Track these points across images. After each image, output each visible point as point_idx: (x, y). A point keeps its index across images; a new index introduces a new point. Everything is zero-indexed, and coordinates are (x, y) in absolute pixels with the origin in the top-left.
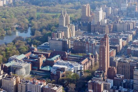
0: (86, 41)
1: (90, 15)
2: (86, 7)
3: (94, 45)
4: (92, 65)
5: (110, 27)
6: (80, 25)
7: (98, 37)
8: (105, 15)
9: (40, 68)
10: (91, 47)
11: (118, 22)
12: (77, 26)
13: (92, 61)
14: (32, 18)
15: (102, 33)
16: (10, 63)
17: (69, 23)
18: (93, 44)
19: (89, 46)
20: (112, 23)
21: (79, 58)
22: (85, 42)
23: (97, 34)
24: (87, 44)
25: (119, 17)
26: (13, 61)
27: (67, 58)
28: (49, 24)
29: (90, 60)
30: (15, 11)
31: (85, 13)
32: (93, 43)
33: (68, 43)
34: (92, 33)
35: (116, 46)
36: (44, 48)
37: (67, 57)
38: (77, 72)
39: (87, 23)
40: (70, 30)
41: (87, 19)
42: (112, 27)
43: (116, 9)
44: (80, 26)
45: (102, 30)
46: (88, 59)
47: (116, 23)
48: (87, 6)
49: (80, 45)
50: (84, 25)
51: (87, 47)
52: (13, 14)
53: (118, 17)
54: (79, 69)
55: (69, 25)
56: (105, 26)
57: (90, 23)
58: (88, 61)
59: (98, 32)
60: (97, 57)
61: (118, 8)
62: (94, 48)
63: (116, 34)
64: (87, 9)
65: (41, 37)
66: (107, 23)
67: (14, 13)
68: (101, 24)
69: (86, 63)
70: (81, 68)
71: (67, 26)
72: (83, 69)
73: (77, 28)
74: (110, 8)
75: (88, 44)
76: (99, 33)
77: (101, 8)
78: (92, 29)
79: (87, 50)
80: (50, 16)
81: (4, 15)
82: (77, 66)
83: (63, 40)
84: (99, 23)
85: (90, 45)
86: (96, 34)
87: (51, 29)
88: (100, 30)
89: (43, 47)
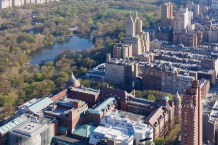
0: (161, 68)
1: (172, 17)
2: (166, 6)
3: (174, 76)
4: (169, 120)
5: (199, 35)
6: (158, 31)
7: (182, 53)
8: (192, 16)
9: (73, 130)
10: (171, 78)
11: (209, 29)
12: (154, 33)
13: (170, 112)
14: (99, 17)
15: (188, 46)
16: (13, 122)
17: (141, 31)
18: (173, 74)
19: (167, 77)
20: (201, 30)
21: (148, 105)
22: (160, 70)
23: (181, 47)
24: (164, 74)
25: (210, 18)
26: (22, 116)
27: (128, 103)
28: (117, 28)
29: (167, 111)
30: (81, 6)
31: (166, 15)
32: (174, 72)
33: (133, 70)
34: (174, 46)
35: (210, 72)
36: (96, 75)
37: (126, 101)
38: (140, 143)
39: (167, 28)
40: (141, 41)
41: (168, 23)
42: (202, 37)
43: (206, 7)
44: (158, 33)
45: (188, 41)
46: (163, 109)
47: (207, 30)
48: (168, 4)
49: (152, 74)
50: (163, 31)
51: (163, 78)
52: (77, 11)
53: (208, 18)
54: (144, 137)
55: (141, 33)
56: (192, 36)
57: (172, 28)
58: (163, 113)
59: (183, 44)
60: (179, 104)
61: (208, 6)
62: (174, 80)
63: (207, 47)
64: (168, 8)
65: (97, 53)
66: (195, 30)
67: (78, 9)
68: (186, 32)
69: (158, 120)
70: (148, 134)
71: (138, 37)
72: (151, 136)
73: (154, 36)
74: (199, 6)
75: (166, 73)
76: (183, 46)
77: (187, 9)
78: (175, 39)
79: (164, 82)
80: (123, 15)
81: (65, 12)
82: (141, 129)
83: (126, 64)
84: (184, 30)
85: (169, 75)
86: (179, 46)
87: (119, 36)
88: (185, 41)
89: (95, 73)
